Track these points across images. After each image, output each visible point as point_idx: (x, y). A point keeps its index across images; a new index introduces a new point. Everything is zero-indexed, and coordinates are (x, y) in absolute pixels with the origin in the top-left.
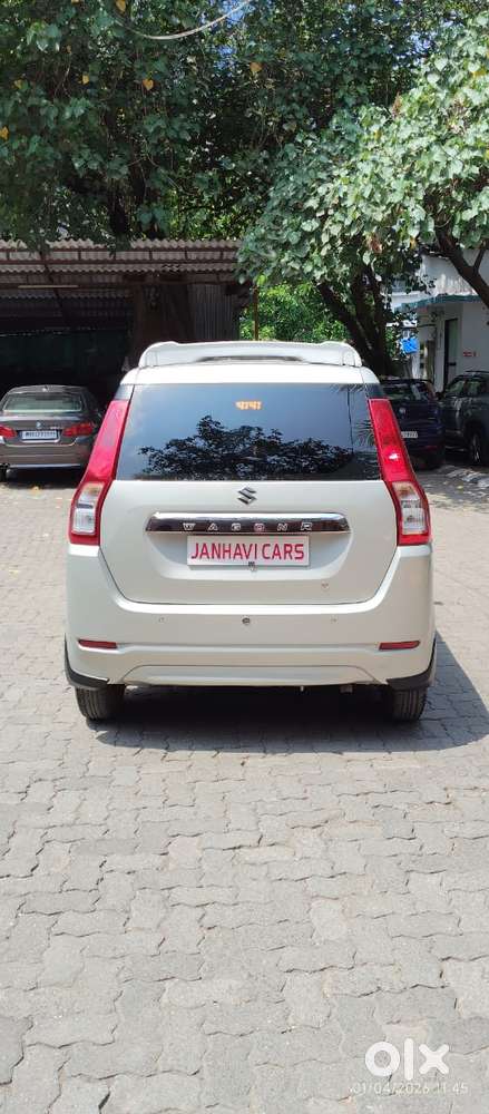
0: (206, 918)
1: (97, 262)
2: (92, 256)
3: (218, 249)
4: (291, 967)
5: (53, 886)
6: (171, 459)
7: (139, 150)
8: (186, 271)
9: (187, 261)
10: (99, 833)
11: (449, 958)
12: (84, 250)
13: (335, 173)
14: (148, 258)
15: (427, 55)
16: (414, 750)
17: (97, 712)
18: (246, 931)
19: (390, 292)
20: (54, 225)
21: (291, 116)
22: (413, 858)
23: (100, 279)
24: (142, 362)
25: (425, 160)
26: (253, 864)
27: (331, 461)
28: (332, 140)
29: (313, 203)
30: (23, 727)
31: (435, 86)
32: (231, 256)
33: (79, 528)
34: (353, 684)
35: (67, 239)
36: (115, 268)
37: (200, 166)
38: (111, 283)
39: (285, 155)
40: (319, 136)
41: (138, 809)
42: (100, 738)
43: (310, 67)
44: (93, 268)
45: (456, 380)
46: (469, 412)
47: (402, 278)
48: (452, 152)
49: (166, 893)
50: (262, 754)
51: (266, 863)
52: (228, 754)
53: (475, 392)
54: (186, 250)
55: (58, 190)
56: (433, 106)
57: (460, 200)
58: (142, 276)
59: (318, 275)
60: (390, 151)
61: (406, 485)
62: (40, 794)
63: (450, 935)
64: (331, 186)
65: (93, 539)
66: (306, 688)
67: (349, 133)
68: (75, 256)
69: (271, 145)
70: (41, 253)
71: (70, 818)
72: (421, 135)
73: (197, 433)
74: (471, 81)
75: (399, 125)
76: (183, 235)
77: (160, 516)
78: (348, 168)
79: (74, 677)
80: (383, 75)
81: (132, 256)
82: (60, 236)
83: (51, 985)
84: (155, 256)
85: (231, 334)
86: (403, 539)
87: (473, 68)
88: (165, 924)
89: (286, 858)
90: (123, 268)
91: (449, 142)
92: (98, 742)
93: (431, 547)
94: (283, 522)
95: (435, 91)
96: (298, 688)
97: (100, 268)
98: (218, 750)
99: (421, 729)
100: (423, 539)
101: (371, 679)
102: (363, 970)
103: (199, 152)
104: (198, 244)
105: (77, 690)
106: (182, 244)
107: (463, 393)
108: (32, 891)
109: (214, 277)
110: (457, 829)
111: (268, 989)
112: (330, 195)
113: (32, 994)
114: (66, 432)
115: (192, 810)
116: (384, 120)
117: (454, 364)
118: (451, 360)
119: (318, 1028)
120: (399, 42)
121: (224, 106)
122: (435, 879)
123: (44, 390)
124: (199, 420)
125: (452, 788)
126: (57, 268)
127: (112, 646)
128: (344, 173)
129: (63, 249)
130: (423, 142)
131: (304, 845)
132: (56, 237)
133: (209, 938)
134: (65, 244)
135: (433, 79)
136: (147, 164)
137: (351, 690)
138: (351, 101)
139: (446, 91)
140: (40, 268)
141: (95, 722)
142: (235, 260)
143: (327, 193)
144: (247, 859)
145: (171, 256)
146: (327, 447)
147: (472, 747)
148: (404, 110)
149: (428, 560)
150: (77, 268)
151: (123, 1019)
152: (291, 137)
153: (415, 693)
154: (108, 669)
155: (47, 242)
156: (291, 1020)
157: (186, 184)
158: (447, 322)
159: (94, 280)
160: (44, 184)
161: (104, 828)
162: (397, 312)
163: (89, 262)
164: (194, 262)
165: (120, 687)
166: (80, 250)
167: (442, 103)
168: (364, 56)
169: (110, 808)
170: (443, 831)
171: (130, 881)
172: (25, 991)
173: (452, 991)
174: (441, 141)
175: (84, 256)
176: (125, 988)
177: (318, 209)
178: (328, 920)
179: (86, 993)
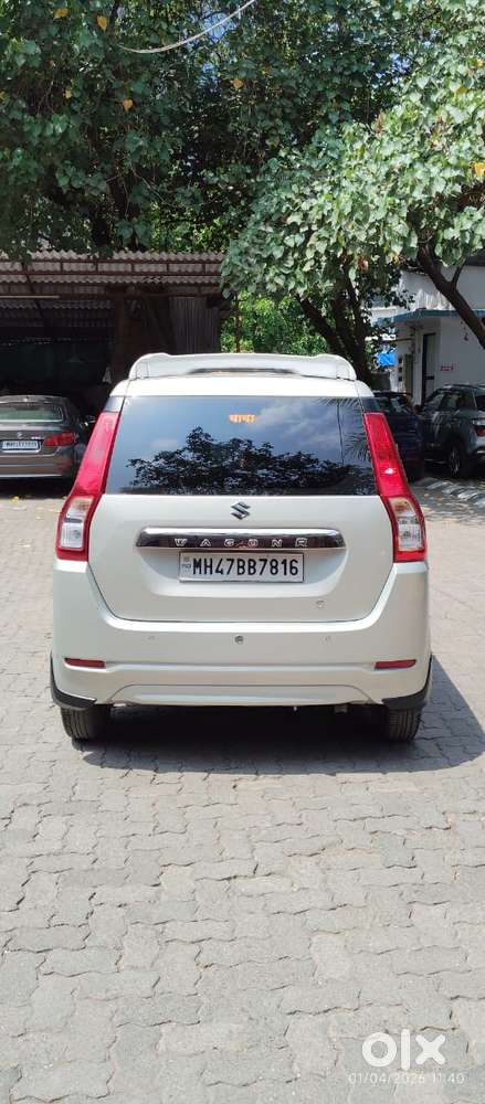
0: (202, 956)
1: (78, 273)
2: (74, 267)
3: (201, 261)
4: (293, 1009)
5: (41, 921)
6: (159, 472)
7: (121, 164)
8: (167, 283)
9: (169, 273)
10: (86, 863)
11: (457, 997)
12: (67, 261)
13: (318, 189)
14: (130, 270)
15: (408, 73)
16: (410, 770)
17: (83, 733)
18: (245, 970)
19: (370, 306)
20: (35, 236)
21: (274, 132)
22: (415, 888)
23: (82, 291)
24: (132, 373)
25: (408, 177)
26: (250, 896)
27: (321, 474)
28: (314, 156)
29: (295, 218)
30: (6, 748)
31: (418, 104)
32: (212, 268)
33: (66, 543)
34: (348, 704)
35: (49, 250)
36: (98, 279)
37: (181, 181)
38: (93, 295)
39: (268, 170)
40: (301, 151)
41: (128, 837)
42: (85, 759)
43: (293, 84)
44: (75, 279)
45: (436, 393)
46: (449, 425)
47: (382, 293)
48: (434, 171)
49: (160, 927)
50: (254, 776)
51: (263, 895)
52: (219, 776)
53: (454, 406)
54: (168, 262)
55: (40, 201)
56: (416, 123)
57: (442, 217)
58: (124, 287)
59: (301, 291)
60: (373, 168)
61: (402, 501)
62: (24, 820)
63: (457, 972)
64: (314, 202)
65: (82, 554)
66: (299, 707)
67: (332, 149)
68: (57, 267)
69: (254, 161)
70: (23, 264)
71: (57, 846)
72: (405, 152)
73: (186, 445)
74: (454, 100)
75: (381, 141)
76: (165, 247)
77: (151, 531)
78: (330, 183)
79: (60, 696)
80: (363, 93)
81: (114, 267)
82: (41, 246)
83: (41, 1031)
84: (138, 268)
85: (212, 346)
86: (399, 556)
87: (454, 87)
88: (160, 963)
89: (283, 888)
90: (105, 279)
91: (432, 159)
92: (84, 762)
93: (427, 564)
94: (277, 537)
95: (418, 108)
96: (292, 707)
97: (81, 279)
98: (209, 771)
99: (416, 748)
100: (419, 555)
101: (367, 699)
102: (369, 1010)
103: (181, 165)
104: (180, 256)
105: (62, 709)
106: (164, 256)
107: (442, 407)
108: (19, 926)
109: (195, 291)
110: (458, 856)
111: (270, 1034)
112: (315, 210)
113: (20, 1040)
114: (48, 442)
115: (183, 837)
116: (366, 137)
117: (432, 378)
118: (429, 374)
119: (325, 1077)
120: (380, 60)
121: (206, 122)
122: (438, 910)
123: (26, 400)
124: (189, 432)
125: (451, 812)
126: (39, 279)
127: (100, 664)
128: (327, 189)
129: (45, 260)
130: (407, 159)
131: (302, 875)
132: (37, 247)
133: (207, 977)
134: (46, 255)
135: (415, 98)
136: (129, 178)
137: (345, 710)
138: (334, 118)
139: (428, 108)
140: (22, 279)
141: (81, 742)
142: (218, 274)
143: (311, 208)
144: (243, 890)
145: (153, 268)
146: (317, 461)
147: (466, 768)
148: (387, 127)
149: (424, 576)
150: (60, 279)
151: (118, 1068)
152: (274, 152)
153: (410, 713)
154: (96, 689)
155: (29, 252)
156: (296, 1068)
157: (167, 198)
158: (426, 336)
159: (76, 291)
160: (25, 196)
161: (92, 858)
162: (376, 326)
163: (71, 273)
164: (176, 274)
165: (107, 707)
166: (62, 261)
167: (426, 120)
168: (347, 73)
169: (98, 835)
170: (444, 859)
171: (121, 914)
172: (13, 1037)
173: (463, 1034)
174: (424, 158)
175: (66, 267)
176: (119, 1033)
177: (302, 225)
178: (331, 957)
179: (78, 1040)
